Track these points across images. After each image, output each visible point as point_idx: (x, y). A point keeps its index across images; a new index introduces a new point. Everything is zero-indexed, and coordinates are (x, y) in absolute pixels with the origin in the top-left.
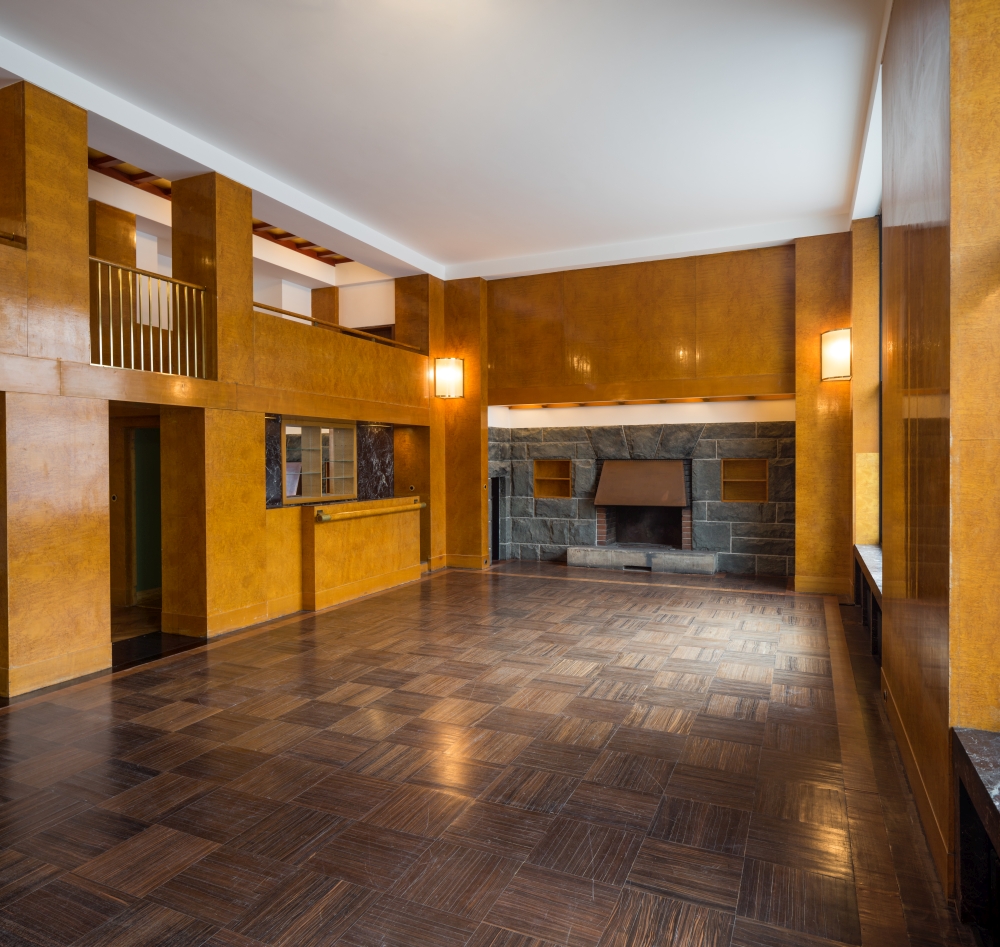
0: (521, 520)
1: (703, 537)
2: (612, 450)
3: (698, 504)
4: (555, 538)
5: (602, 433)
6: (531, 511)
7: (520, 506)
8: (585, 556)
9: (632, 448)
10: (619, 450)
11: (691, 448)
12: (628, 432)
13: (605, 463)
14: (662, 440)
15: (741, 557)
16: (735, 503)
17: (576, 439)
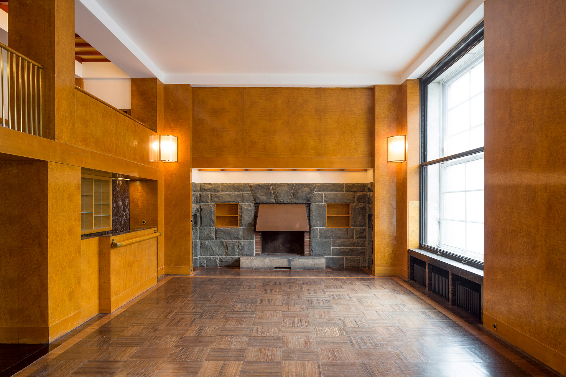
0: (207, 242)
1: (316, 248)
2: (265, 198)
3: (314, 229)
4: (229, 253)
5: (259, 187)
6: (213, 236)
7: (206, 233)
8: (251, 262)
9: (277, 197)
10: (269, 198)
11: (310, 197)
12: (274, 187)
13: (260, 206)
14: (294, 192)
15: (337, 258)
16: (333, 228)
17: (243, 191)
